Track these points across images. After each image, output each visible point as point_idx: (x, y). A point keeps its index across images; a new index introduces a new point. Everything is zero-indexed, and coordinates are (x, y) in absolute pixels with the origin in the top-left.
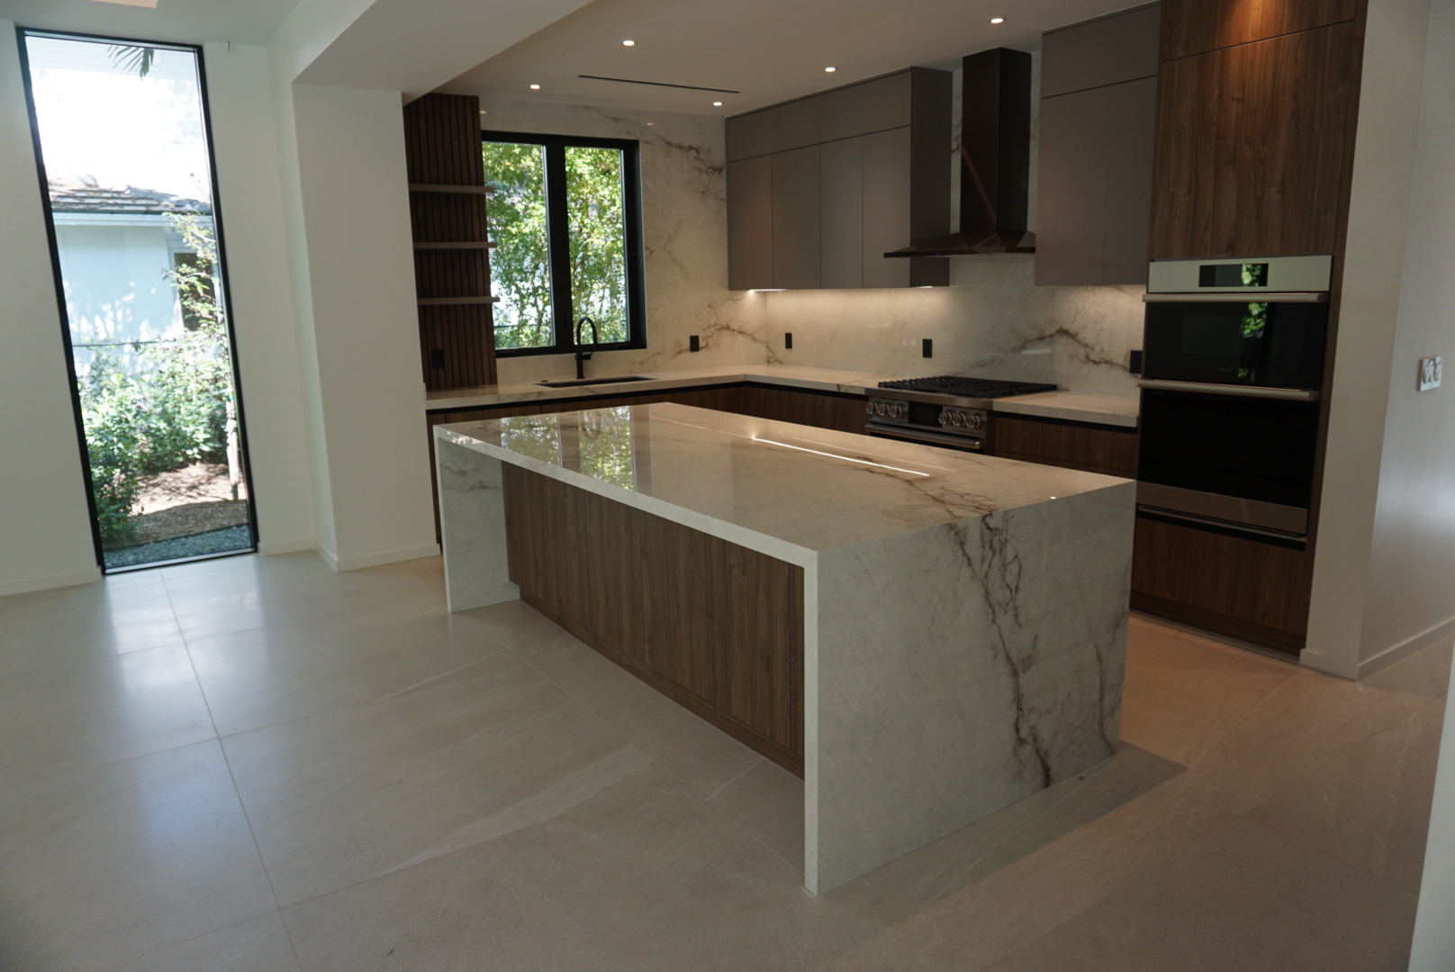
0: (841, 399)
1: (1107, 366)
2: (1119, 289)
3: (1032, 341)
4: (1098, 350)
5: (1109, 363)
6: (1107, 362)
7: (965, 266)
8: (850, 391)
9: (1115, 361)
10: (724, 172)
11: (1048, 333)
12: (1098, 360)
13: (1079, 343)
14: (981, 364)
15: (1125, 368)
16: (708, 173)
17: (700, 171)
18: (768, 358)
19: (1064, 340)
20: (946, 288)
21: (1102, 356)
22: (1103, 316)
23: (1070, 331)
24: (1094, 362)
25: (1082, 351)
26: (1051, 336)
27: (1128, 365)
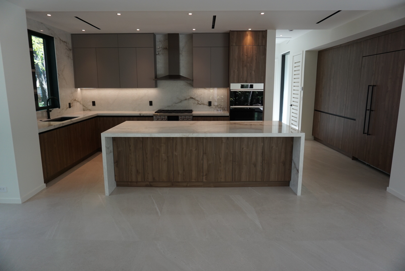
0: (140, 118)
1: (203, 105)
2: (205, 89)
3: (183, 100)
4: (200, 101)
5: (204, 104)
6: (203, 104)
7: (162, 83)
8: (145, 115)
9: (205, 104)
10: (72, 50)
11: (187, 98)
12: (201, 104)
13: (196, 100)
14: (169, 106)
15: (207, 105)
16: (69, 51)
17: (67, 50)
18: (83, 109)
19: (192, 100)
20: (157, 88)
21: (202, 103)
22: (202, 94)
23: (193, 98)
24: (200, 104)
25: (197, 102)
26: (188, 99)
27: (208, 104)
